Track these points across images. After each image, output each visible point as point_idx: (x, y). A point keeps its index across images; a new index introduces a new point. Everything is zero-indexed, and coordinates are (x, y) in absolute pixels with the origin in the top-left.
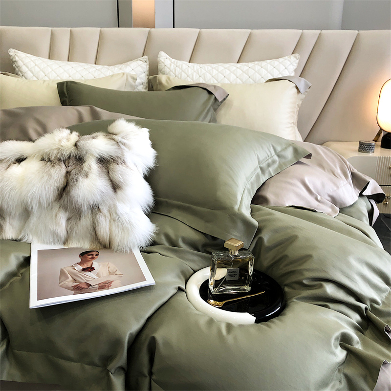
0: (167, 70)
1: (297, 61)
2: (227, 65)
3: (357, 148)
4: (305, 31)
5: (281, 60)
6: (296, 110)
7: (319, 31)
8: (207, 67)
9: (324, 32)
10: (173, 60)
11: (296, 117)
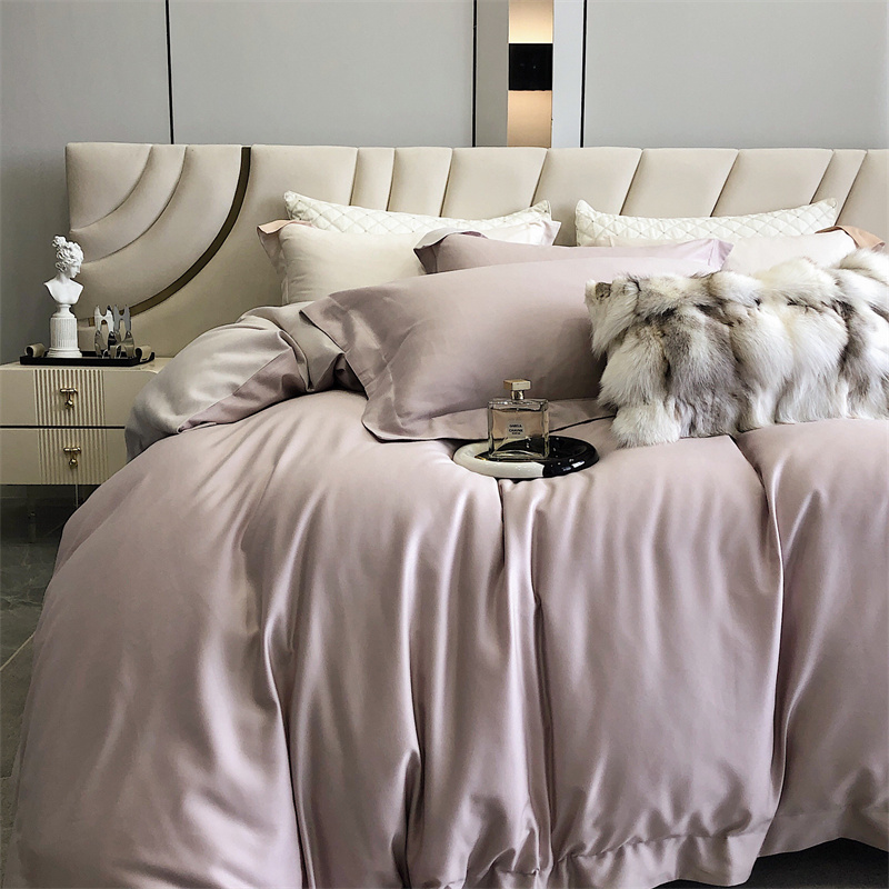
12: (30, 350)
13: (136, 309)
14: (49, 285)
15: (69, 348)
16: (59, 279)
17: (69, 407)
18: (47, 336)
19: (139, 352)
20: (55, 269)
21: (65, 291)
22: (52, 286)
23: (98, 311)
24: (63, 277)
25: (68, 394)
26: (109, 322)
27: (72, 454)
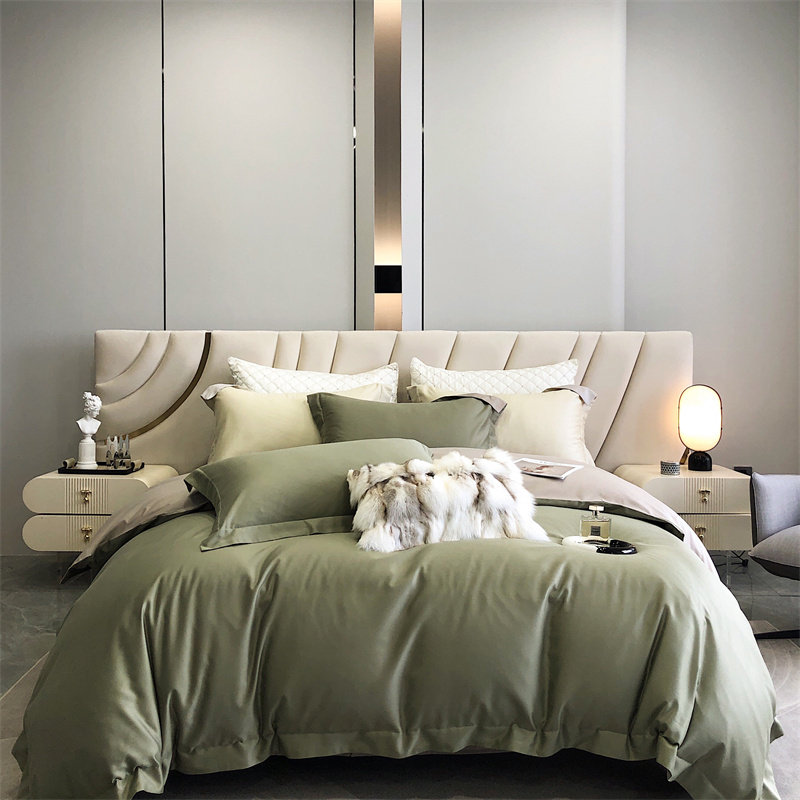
0: (422, 378)
1: (576, 368)
2: (494, 373)
3: (660, 470)
4: (582, 333)
5: (557, 366)
6: (582, 423)
7: (599, 333)
9: (604, 333)
10: (429, 367)
11: (583, 431)
12: (65, 463)
13: (132, 436)
14: (79, 422)
15: (89, 462)
16: (86, 419)
17: (86, 502)
19: (133, 464)
21: (89, 426)
23: (109, 438)
24: (88, 417)
25: (86, 494)
26: (115, 446)
27: (87, 532)
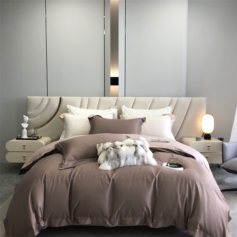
0: (125, 111)
1: (171, 108)
3: (195, 139)
4: (173, 98)
5: (166, 108)
8: (140, 111)
9: (180, 98)
12: (18, 136)
13: (38, 128)
14: (22, 124)
15: (25, 136)
16: (24, 123)
17: (24, 148)
18: (21, 133)
19: (38, 137)
20: (23, 121)
21: (25, 125)
22: (23, 125)
23: (31, 129)
24: (25, 123)
25: (24, 146)
26: (33, 131)
27: (24, 157)
